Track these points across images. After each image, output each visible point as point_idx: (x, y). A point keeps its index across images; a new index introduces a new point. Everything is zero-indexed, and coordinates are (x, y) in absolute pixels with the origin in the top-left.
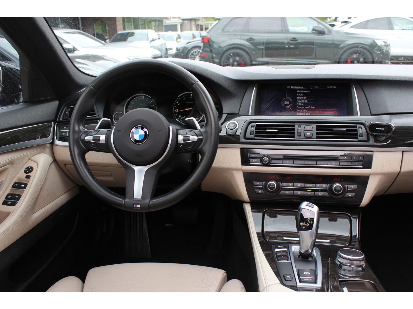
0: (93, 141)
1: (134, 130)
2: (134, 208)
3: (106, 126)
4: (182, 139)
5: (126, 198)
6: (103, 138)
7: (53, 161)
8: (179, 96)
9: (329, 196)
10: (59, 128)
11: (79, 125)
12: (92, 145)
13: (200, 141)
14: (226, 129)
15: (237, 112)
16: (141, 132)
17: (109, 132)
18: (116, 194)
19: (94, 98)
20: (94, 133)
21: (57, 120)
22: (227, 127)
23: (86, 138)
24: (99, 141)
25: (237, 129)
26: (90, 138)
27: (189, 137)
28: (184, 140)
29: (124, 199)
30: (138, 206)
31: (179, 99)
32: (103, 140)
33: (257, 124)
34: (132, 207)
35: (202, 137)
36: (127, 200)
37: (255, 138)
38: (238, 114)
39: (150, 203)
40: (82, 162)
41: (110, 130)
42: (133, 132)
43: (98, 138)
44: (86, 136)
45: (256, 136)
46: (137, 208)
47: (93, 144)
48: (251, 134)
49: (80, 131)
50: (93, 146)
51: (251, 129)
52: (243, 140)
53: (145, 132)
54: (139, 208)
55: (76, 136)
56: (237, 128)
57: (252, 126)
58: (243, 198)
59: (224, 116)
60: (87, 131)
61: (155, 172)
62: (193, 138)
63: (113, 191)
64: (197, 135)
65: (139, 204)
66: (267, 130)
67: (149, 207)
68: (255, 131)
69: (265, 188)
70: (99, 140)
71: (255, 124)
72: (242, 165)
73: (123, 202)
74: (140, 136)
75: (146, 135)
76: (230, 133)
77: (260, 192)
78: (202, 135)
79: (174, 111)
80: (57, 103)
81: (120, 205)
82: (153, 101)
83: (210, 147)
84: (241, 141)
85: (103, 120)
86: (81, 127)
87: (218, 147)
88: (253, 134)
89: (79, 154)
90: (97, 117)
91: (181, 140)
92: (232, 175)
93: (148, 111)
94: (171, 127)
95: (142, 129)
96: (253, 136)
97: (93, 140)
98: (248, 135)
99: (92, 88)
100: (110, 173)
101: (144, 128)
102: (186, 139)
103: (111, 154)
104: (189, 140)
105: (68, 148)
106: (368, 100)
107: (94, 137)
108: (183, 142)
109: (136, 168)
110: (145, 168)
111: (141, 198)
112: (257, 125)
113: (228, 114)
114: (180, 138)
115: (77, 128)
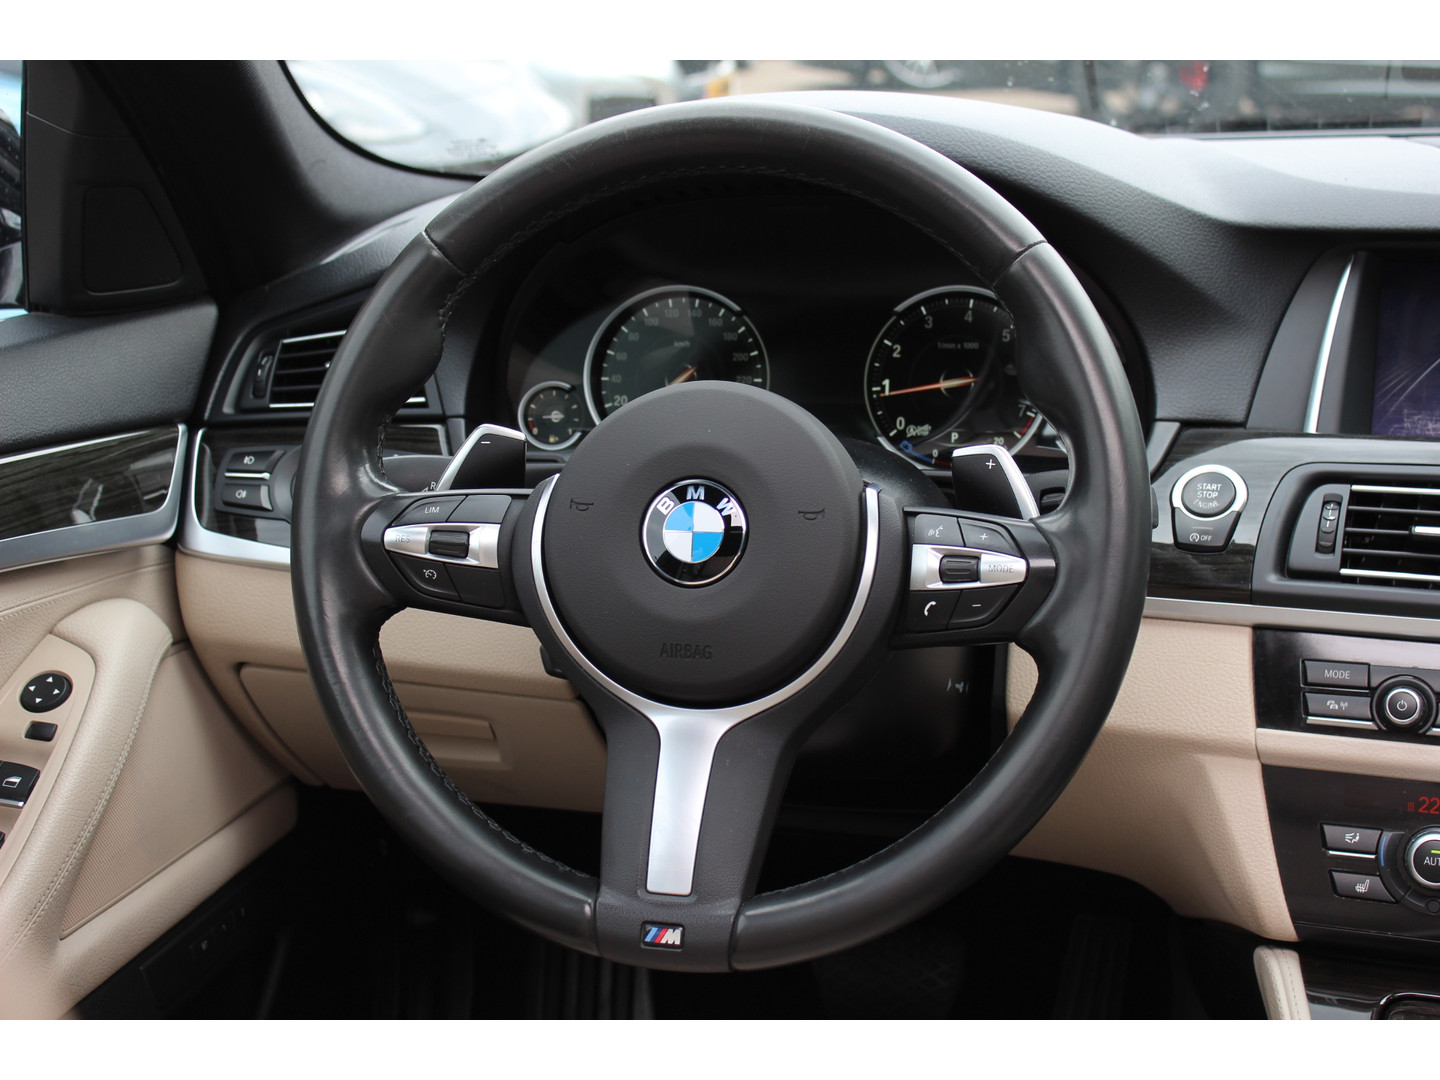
0: (429, 556)
1: (664, 503)
2: (647, 944)
4: (936, 566)
5: (603, 889)
6: (484, 538)
7: (174, 644)
8: (899, 308)
10: (216, 462)
11: (354, 463)
12: (421, 576)
13: (1039, 583)
14: (1173, 510)
15: (1239, 416)
17: (519, 504)
18: (543, 857)
19: (441, 311)
20: (434, 510)
21: (207, 415)
22: (1177, 503)
23: (392, 535)
24: (465, 557)
25: (1239, 515)
26: (412, 537)
27: (978, 558)
28: (945, 575)
29: (593, 885)
30: (672, 937)
31: (897, 322)
32: (486, 551)
33: (1356, 488)
34: (635, 943)
35: (1050, 563)
36: (607, 897)
37: (1345, 571)
38: (1242, 425)
39: (742, 923)
40: (360, 671)
41: (525, 497)
42: (659, 518)
43: (461, 539)
44: (389, 526)
45: (1348, 561)
46: (666, 945)
47: (427, 573)
48: (1319, 549)
49: (357, 495)
50: (429, 582)
51: (1323, 515)
52: (1272, 580)
54: (673, 946)
55: (337, 521)
56: (1236, 507)
57: (1325, 503)
58: (1256, 918)
59: (1164, 433)
60: (395, 498)
61: (768, 751)
62: (1002, 567)
63: (531, 844)
64: (1021, 552)
65: (674, 926)
66: (1419, 530)
67: (734, 945)
68: (1347, 534)
69: (1393, 866)
70: (464, 550)
71: (1343, 490)
72: (1259, 725)
73: (587, 909)
74: (698, 539)
75: (732, 539)
76: (1194, 538)
77: (1361, 889)
78: (1049, 551)
79: (871, 393)
80: (203, 317)
81: (569, 924)
82: (748, 328)
83: (1095, 619)
84: (1257, 585)
85: (482, 438)
86: (366, 476)
88: (1332, 550)
89: (345, 622)
90: (435, 409)
91: (930, 572)
92: (1200, 777)
93: (750, 401)
94: (871, 495)
95: (713, 499)
96: (1330, 562)
97: (432, 547)
98: (1303, 552)
99: (436, 253)
100: (486, 724)
101: (721, 496)
102: (960, 567)
103: (528, 633)
104: (975, 576)
105: (288, 576)
107: (434, 531)
108: (940, 585)
109: (665, 719)
110: (716, 724)
111: (686, 889)
112: (1356, 498)
113: (1186, 424)
114: (926, 561)
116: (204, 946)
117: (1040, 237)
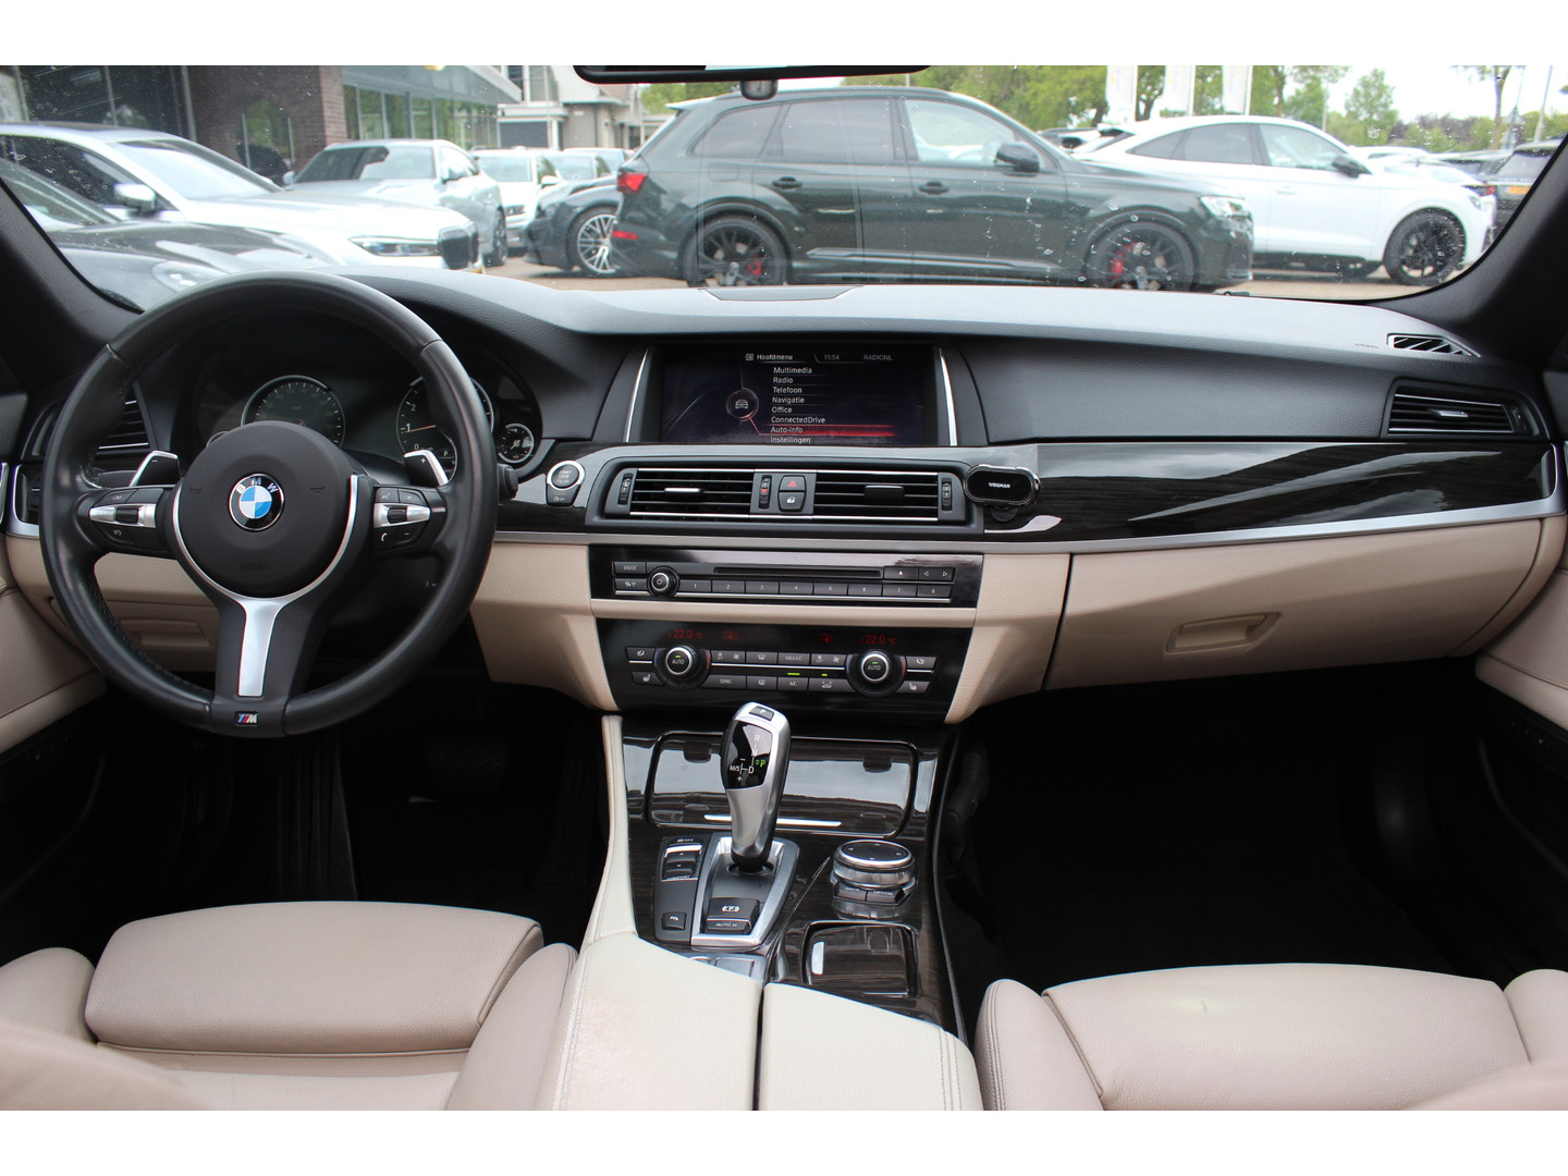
0: (116, 523)
1: (240, 488)
2: (241, 723)
3: (161, 475)
4: (386, 513)
5: (216, 697)
6: (147, 512)
7: (7, 589)
8: (413, 384)
9: (852, 690)
10: (29, 480)
11: (74, 472)
12: (113, 534)
13: (436, 522)
14: (547, 485)
15: (588, 435)
16: (263, 496)
17: (168, 494)
18: (186, 683)
20: (118, 497)
21: (22, 457)
22: (549, 482)
23: (94, 512)
24: (136, 522)
25: (580, 486)
26: (105, 513)
27: (405, 508)
28: (390, 518)
29: (211, 697)
30: (252, 719)
31: (413, 392)
32: (146, 518)
33: (640, 469)
34: (231, 721)
35: (443, 510)
36: (217, 701)
37: (632, 513)
38: (590, 439)
39: (287, 711)
40: (81, 587)
41: (171, 488)
42: (238, 495)
43: (133, 512)
44: (93, 507)
45: (634, 508)
46: (249, 724)
47: (116, 532)
48: (620, 502)
49: (74, 491)
50: (117, 536)
51: (623, 485)
52: (596, 520)
53: (275, 496)
54: (253, 724)
55: (65, 504)
56: (579, 482)
57: (624, 478)
58: (596, 699)
59: (546, 446)
60: (99, 492)
61: (306, 617)
62: (417, 512)
63: (189, 680)
64: (427, 504)
65: (253, 713)
66: (668, 490)
67: (285, 720)
68: (634, 494)
69: (659, 667)
70: (136, 518)
71: (634, 471)
72: (593, 597)
73: (207, 708)
74: (259, 506)
75: (276, 503)
76: (557, 499)
77: (646, 679)
78: (443, 503)
79: (400, 431)
80: (20, 401)
81: (198, 716)
82: (333, 398)
83: (467, 537)
84: (587, 522)
85: (154, 458)
86: (81, 479)
87: (495, 539)
88: (625, 503)
89: (72, 563)
91: (383, 516)
93: (286, 430)
94: (354, 479)
95: (265, 484)
96: (625, 508)
97: (117, 517)
98: (612, 505)
99: (115, 357)
100: (194, 624)
101: (270, 482)
102: (397, 514)
103: (175, 564)
104: (404, 518)
105: (39, 543)
106: (982, 397)
107: (118, 509)
108: (388, 524)
109: (252, 606)
110: (276, 604)
111: (259, 693)
112: (640, 475)
113: (559, 440)
114: (382, 511)
115: (65, 480)
116: (37, 757)
117: (439, 337)
